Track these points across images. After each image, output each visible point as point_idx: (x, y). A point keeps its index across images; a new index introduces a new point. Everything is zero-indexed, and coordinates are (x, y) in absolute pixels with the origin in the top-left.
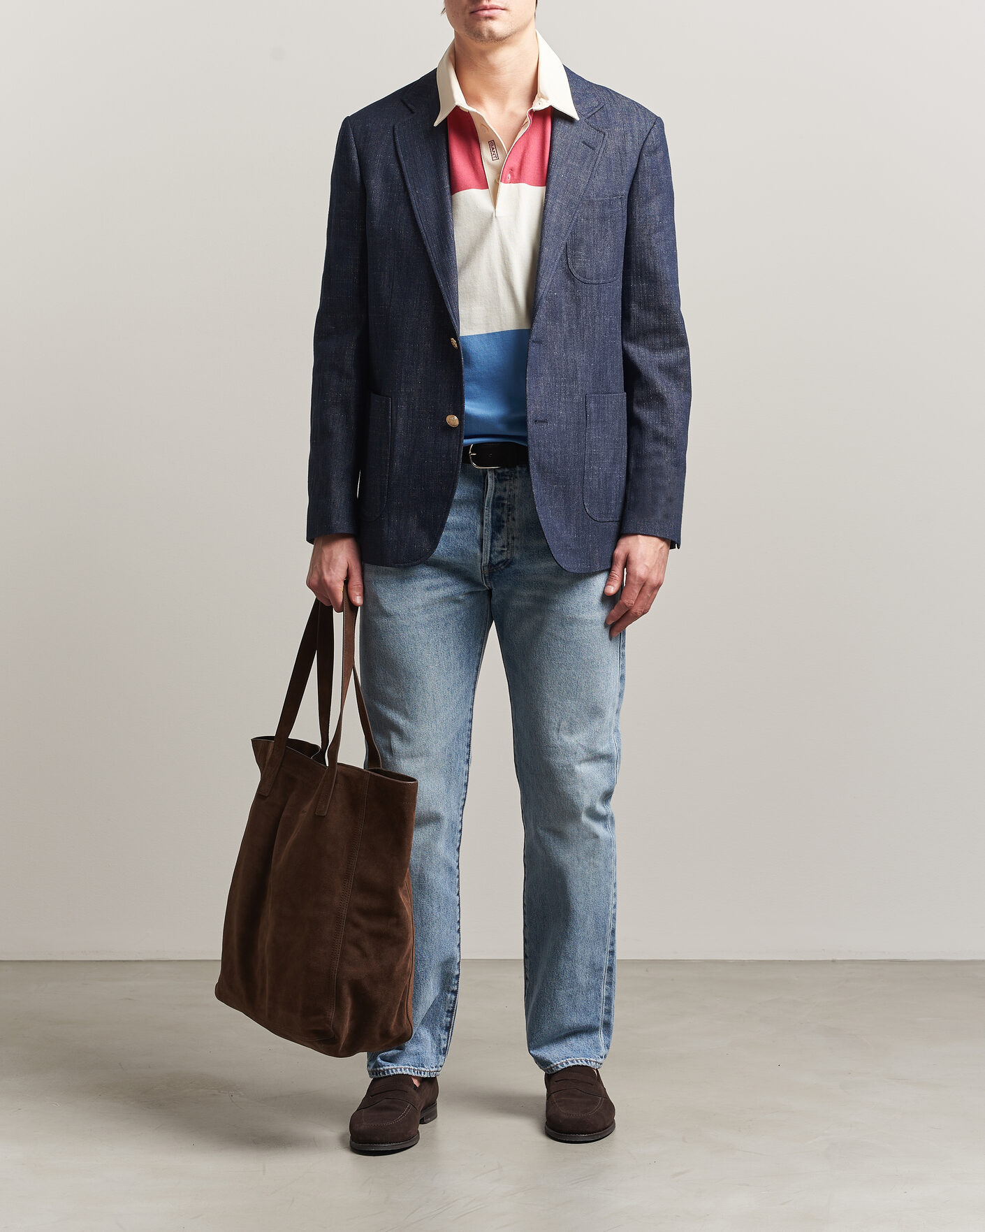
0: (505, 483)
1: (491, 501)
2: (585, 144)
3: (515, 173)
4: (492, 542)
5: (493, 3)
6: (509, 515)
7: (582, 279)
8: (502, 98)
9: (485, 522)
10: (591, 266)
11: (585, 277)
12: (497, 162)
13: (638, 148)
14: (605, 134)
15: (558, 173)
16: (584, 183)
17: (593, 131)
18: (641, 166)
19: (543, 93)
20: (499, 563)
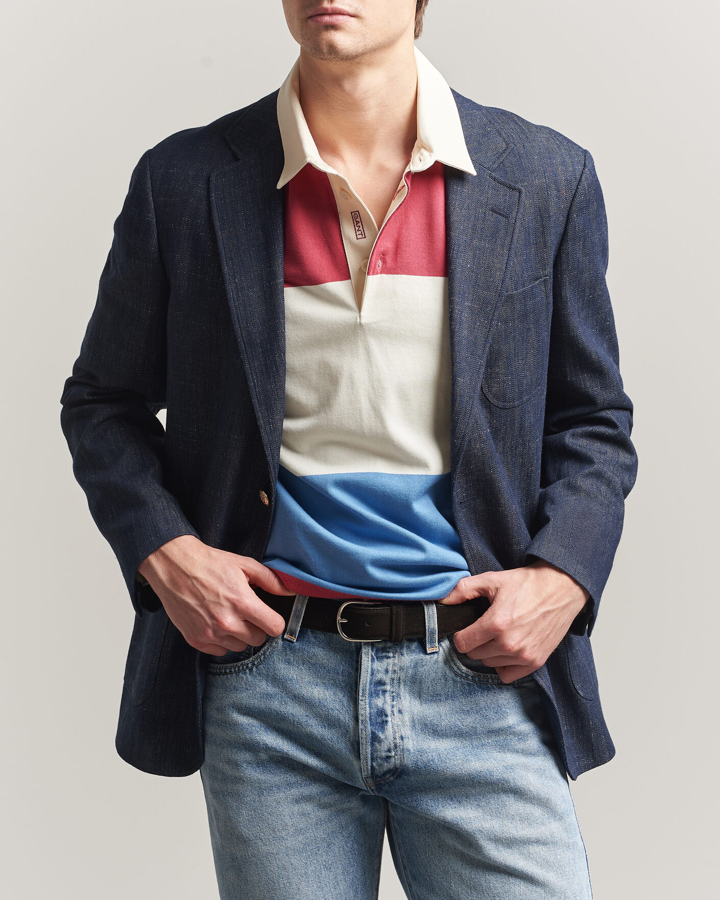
0: (385, 661)
1: (368, 688)
2: (496, 212)
3: (389, 259)
4: (372, 745)
5: (338, 5)
6: (393, 707)
7: (501, 404)
8: (364, 145)
9: (360, 718)
10: (513, 385)
11: (505, 401)
12: (363, 242)
13: (564, 206)
14: (520, 192)
15: (463, 262)
16: (500, 269)
17: (502, 190)
18: (570, 232)
19: (425, 141)
20: (385, 773)
